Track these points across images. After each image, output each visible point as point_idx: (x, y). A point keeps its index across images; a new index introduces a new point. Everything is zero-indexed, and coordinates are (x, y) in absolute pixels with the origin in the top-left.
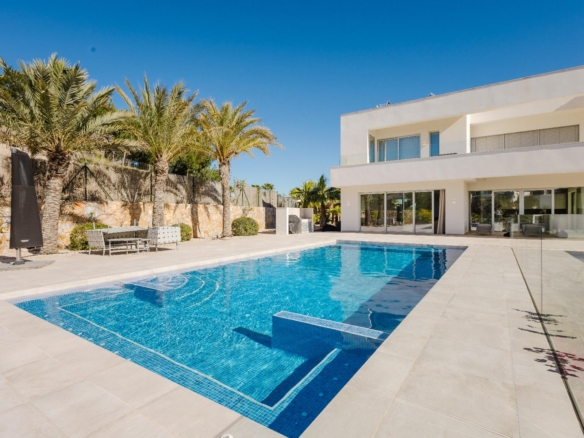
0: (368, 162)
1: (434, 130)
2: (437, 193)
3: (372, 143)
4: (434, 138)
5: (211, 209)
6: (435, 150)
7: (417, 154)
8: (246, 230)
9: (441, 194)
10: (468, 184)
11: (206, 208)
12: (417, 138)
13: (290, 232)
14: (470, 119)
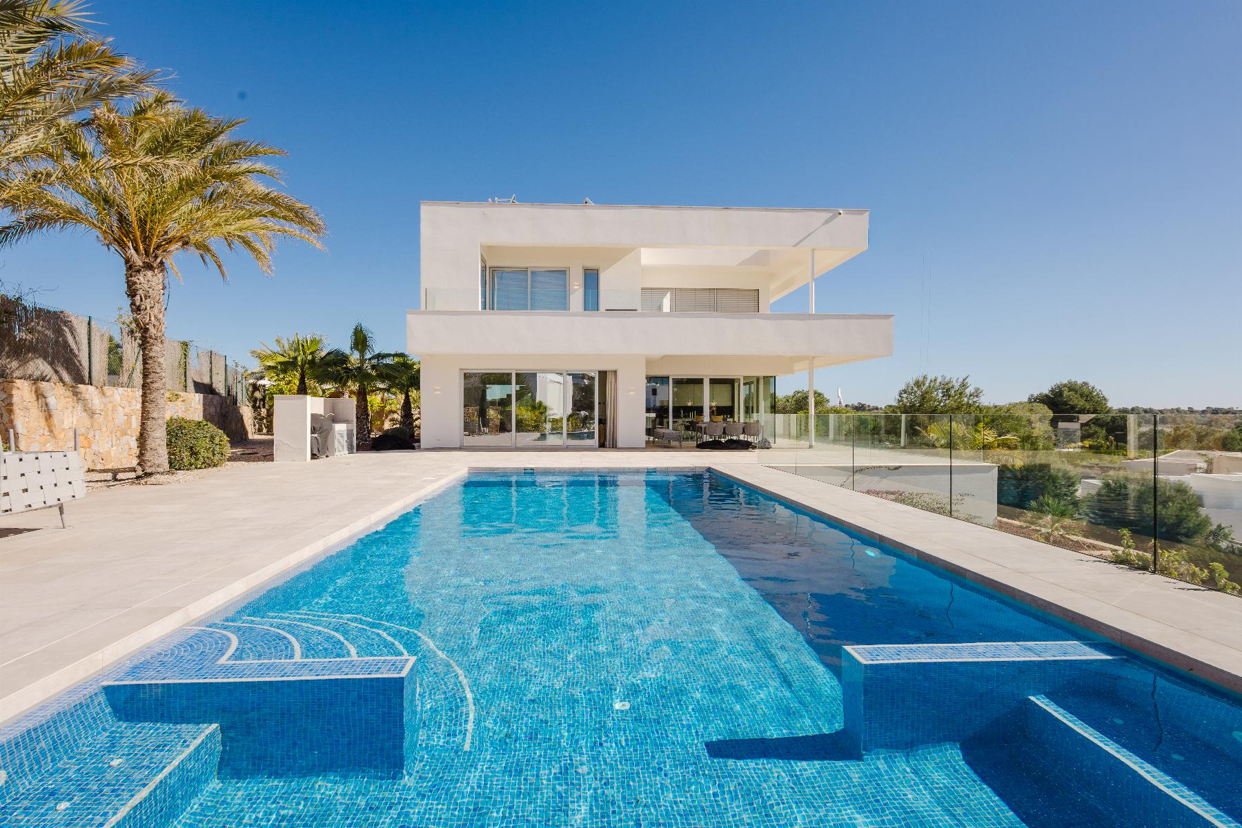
0: (480, 309)
1: (591, 264)
2: (603, 375)
3: (484, 269)
4: (591, 278)
5: (57, 395)
6: (592, 302)
7: (562, 304)
8: (194, 453)
9: (610, 378)
10: (649, 362)
11: (40, 395)
12: (563, 273)
13: (314, 456)
14: (648, 257)
